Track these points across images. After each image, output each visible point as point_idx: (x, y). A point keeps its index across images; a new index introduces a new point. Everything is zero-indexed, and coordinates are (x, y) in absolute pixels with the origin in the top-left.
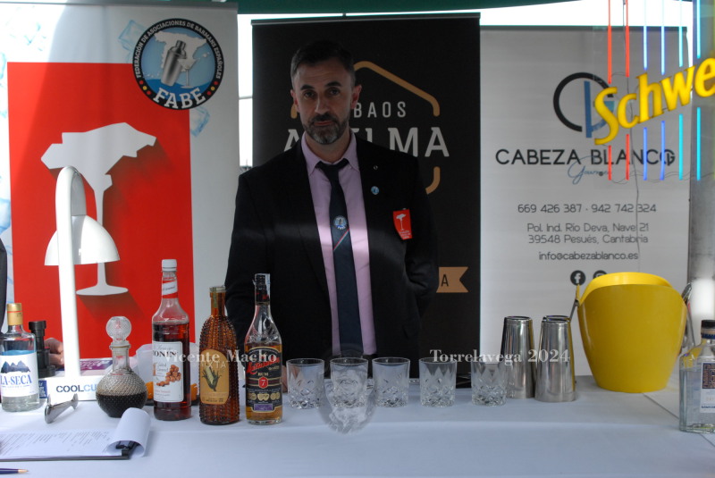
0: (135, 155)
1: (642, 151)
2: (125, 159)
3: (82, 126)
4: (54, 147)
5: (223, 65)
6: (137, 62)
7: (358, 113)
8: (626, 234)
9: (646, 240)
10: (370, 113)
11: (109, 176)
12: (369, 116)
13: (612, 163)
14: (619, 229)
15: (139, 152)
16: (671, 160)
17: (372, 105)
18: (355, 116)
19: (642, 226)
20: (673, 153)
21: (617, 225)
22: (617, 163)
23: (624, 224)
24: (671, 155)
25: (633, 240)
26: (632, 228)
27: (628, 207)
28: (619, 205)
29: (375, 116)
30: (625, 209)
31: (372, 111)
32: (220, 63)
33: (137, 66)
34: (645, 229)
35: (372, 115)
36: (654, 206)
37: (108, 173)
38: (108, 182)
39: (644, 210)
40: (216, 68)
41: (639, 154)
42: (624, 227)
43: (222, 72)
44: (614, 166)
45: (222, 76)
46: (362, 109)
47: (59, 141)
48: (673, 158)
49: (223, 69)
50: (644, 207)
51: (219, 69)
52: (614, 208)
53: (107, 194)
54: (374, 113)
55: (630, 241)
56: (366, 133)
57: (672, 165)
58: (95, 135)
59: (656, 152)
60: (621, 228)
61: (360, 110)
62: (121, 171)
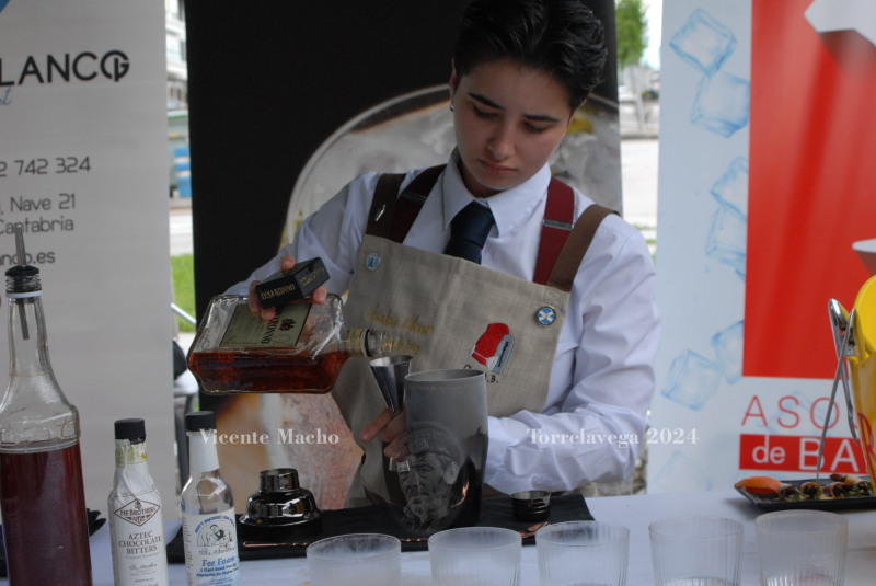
1: (67, 57)
8: (34, 216)
9: (69, 225)
13: (11, 83)
14: (20, 209)
16: (121, 70)
19: (65, 198)
20: (125, 57)
21: (18, 202)
22: (21, 82)
23: (30, 198)
24: (121, 61)
25: (45, 226)
26: (45, 204)
27: (37, 164)
28: (22, 162)
30: (33, 169)
34: (70, 204)
36: (87, 159)
39: (67, 169)
41: (61, 62)
42: (31, 203)
44: (15, 88)
48: (126, 67)
50: (68, 163)
52: (13, 169)
55: (40, 228)
57: (122, 80)
59: (94, 57)
60: (26, 205)
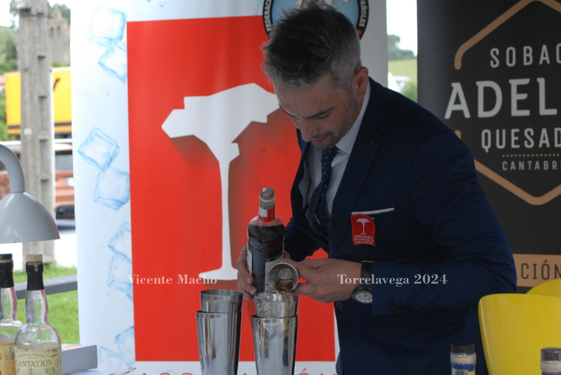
0: (264, 120)
2: (254, 125)
3: (206, 89)
4: (175, 114)
5: (367, 11)
6: (267, 13)
7: (528, 59)
10: (542, 59)
11: (236, 145)
12: (541, 63)
15: (269, 117)
17: (544, 48)
18: (526, 63)
29: (548, 62)
31: (545, 57)
32: (364, 8)
33: (267, 18)
35: (545, 61)
37: (235, 141)
38: (235, 151)
40: (360, 15)
43: (367, 19)
45: (366, 24)
46: (533, 55)
47: (181, 106)
49: (367, 15)
51: (363, 15)
53: (234, 165)
54: (547, 58)
56: (537, 84)
58: (220, 99)
61: (530, 55)
62: (250, 138)
